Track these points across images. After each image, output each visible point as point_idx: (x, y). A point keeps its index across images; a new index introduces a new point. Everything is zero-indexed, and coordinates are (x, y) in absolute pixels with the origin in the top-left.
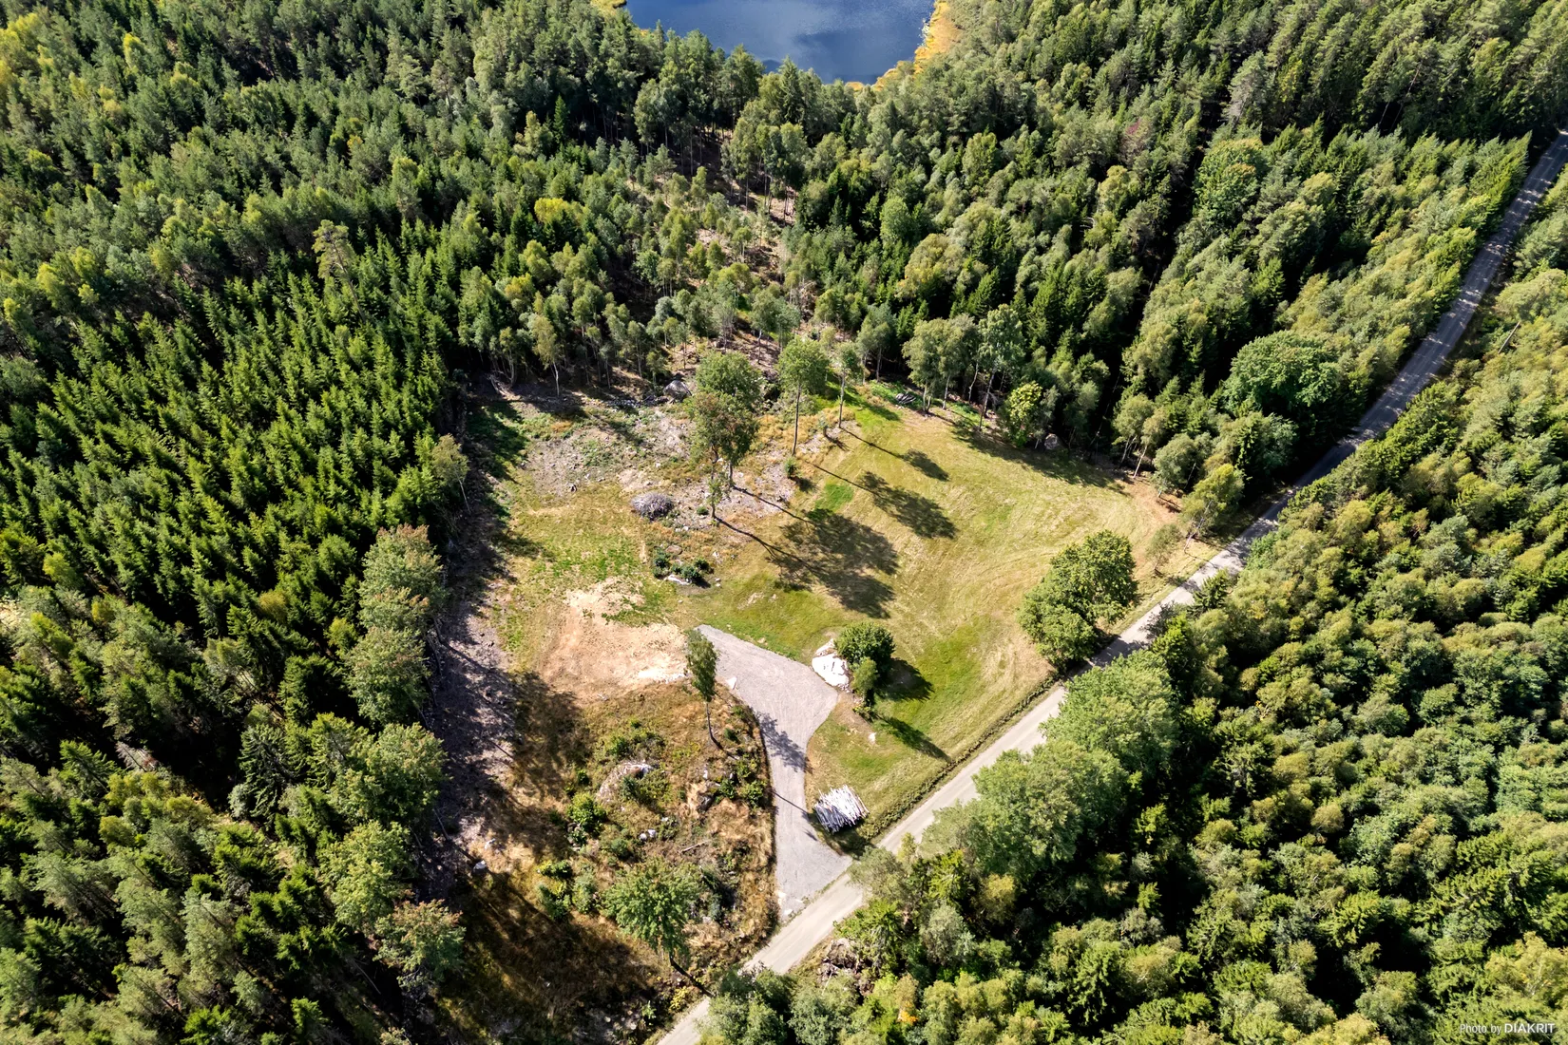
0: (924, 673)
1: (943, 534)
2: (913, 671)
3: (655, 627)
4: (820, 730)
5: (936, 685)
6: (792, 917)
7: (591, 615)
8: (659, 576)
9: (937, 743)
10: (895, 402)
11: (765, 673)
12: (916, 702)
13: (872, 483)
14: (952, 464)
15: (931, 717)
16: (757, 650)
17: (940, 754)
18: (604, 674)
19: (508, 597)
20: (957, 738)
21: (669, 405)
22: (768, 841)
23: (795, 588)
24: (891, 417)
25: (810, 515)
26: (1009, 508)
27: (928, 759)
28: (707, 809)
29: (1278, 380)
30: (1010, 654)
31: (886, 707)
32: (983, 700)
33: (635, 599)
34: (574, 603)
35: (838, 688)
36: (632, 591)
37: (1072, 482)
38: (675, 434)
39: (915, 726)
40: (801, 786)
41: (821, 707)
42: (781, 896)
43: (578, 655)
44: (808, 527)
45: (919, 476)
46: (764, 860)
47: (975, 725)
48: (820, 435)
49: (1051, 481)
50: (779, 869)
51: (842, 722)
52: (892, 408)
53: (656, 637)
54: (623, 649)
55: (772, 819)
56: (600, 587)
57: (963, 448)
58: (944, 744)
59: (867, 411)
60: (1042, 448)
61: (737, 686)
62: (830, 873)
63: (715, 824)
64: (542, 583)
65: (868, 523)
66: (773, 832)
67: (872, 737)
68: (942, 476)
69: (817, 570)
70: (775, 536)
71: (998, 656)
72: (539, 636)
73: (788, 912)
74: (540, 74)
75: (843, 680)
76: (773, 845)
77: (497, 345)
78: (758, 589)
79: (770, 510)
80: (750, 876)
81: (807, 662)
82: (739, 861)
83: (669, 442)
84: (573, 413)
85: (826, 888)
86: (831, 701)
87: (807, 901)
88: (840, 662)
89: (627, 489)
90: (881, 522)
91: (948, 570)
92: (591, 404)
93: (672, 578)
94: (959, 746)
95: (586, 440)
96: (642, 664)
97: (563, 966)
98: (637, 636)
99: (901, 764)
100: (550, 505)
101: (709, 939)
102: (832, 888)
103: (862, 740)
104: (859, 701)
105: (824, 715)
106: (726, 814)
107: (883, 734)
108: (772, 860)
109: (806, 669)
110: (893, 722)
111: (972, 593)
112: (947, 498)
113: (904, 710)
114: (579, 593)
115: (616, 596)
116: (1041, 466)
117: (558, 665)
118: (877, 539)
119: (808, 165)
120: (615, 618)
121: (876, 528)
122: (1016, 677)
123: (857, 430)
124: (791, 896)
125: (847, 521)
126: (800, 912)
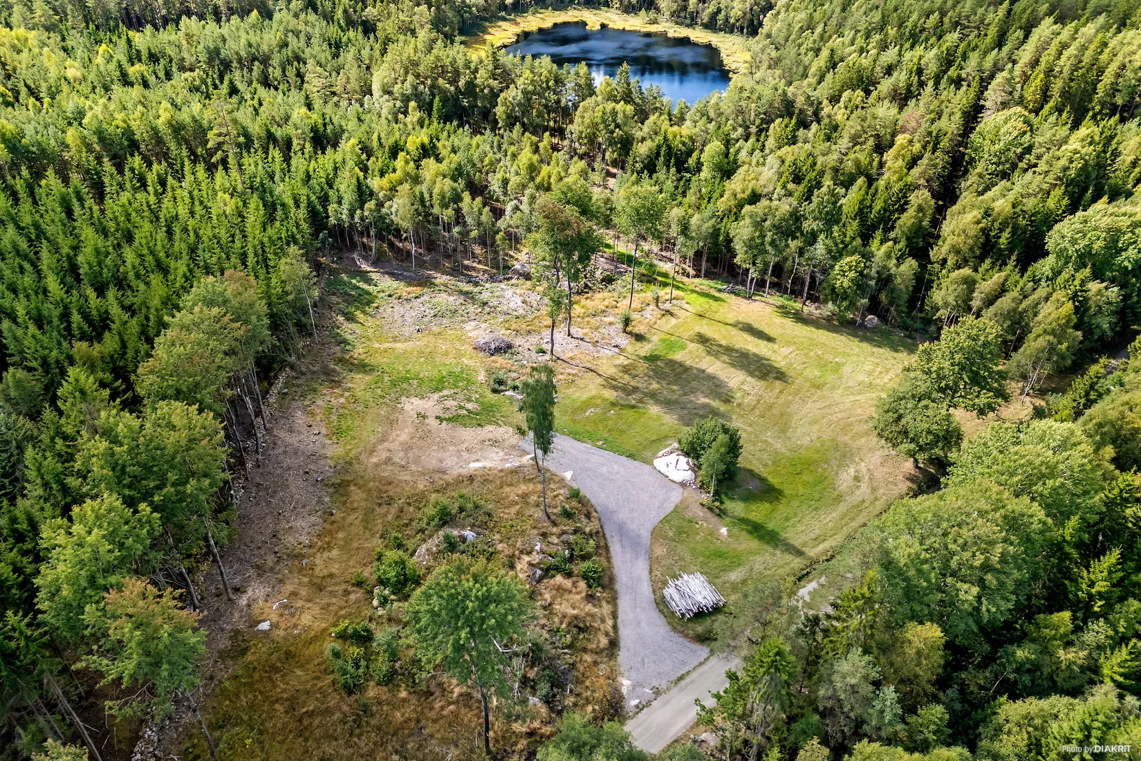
0: (774, 480)
1: (777, 378)
2: (763, 480)
3: (490, 428)
4: (666, 520)
5: (787, 492)
6: (640, 708)
7: (424, 417)
8: (495, 391)
9: (797, 543)
10: (720, 291)
11: (604, 469)
12: (767, 505)
13: (703, 340)
14: (780, 331)
15: (787, 519)
16: (594, 450)
17: (799, 553)
18: (433, 464)
19: (342, 400)
20: (818, 540)
21: (514, 281)
22: (610, 622)
23: (633, 407)
24: (716, 299)
25: (645, 358)
26: (839, 366)
27: (788, 557)
28: (539, 581)
29: (1098, 245)
30: (864, 470)
31: (736, 507)
32: (842, 508)
33: (470, 406)
34: (408, 407)
35: (683, 484)
36: (469, 400)
37: (896, 351)
38: (519, 300)
39: (770, 526)
40: (646, 572)
41: (665, 500)
42: (625, 684)
43: (407, 448)
44: (643, 367)
45: (749, 338)
46: (604, 642)
47: (836, 530)
48: (652, 307)
49: (875, 350)
50: (623, 656)
51: (689, 515)
52: (717, 294)
53: (490, 436)
54: (455, 445)
55: (613, 600)
56: (436, 396)
57: (788, 323)
58: (805, 544)
59: (695, 295)
60: (862, 326)
61: (574, 478)
62: (684, 663)
63: (547, 596)
64: (379, 391)
65: (703, 366)
66: (614, 615)
67: (724, 531)
68: (770, 339)
69: (653, 395)
70: (612, 371)
71: (852, 471)
72: (368, 430)
73: (634, 702)
74: (423, 83)
75: (689, 475)
76: (615, 627)
77: (362, 219)
78: (596, 406)
79: (607, 352)
80: (588, 658)
81: (649, 462)
82: (575, 639)
83: (512, 305)
84: (426, 282)
85: (681, 678)
86: (676, 496)
87: (657, 692)
88: (683, 460)
89: (470, 335)
90: (715, 367)
91: (788, 403)
92: (441, 279)
93: (510, 393)
94: (821, 547)
95: (434, 300)
96: (474, 457)
97: (348, 745)
98: (468, 435)
99: (759, 558)
100: (395, 341)
101: (536, 724)
102: (688, 680)
103: (713, 533)
104: (706, 498)
105: (670, 508)
106: (559, 588)
107: (735, 530)
108: (614, 644)
109: (647, 468)
110: (743, 521)
111: (815, 421)
112: (777, 355)
113: (758, 512)
114: (416, 401)
115: (450, 403)
116: (864, 339)
117: (385, 455)
118: (711, 378)
119: (639, 134)
120: (449, 420)
121: (710, 370)
122: (874, 490)
123: (686, 306)
124: (636, 685)
125: (681, 365)
126: (649, 704)
